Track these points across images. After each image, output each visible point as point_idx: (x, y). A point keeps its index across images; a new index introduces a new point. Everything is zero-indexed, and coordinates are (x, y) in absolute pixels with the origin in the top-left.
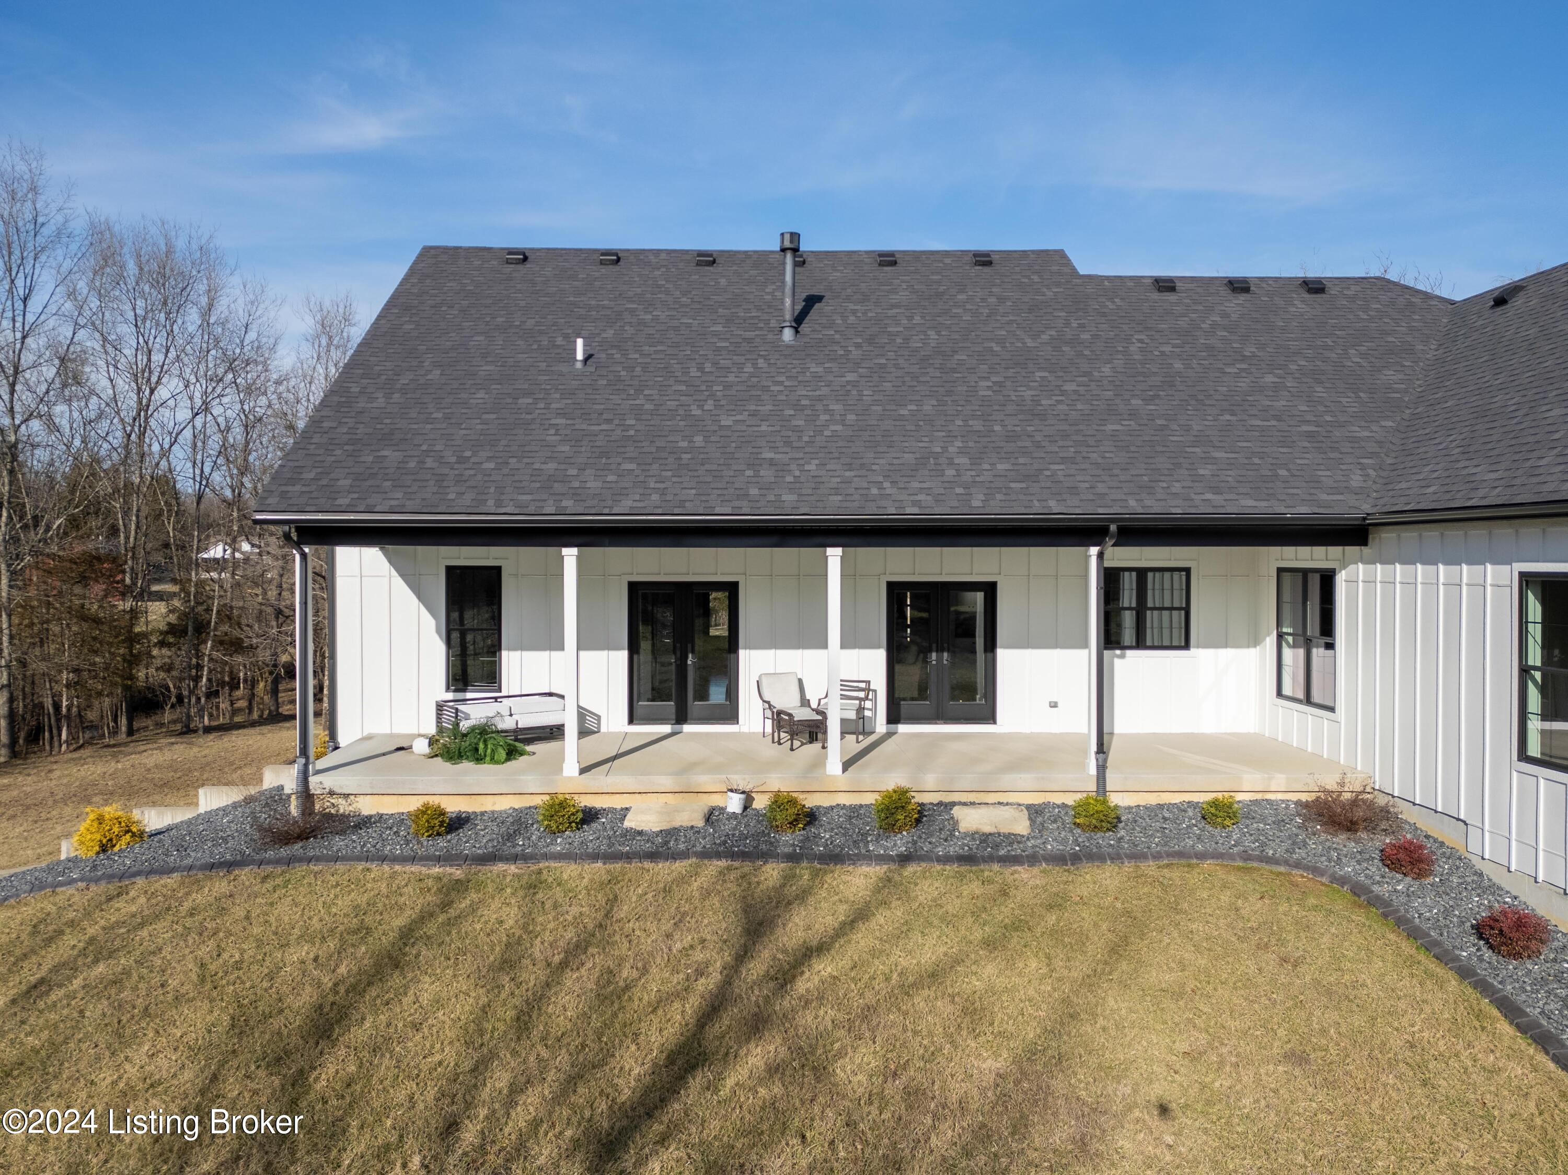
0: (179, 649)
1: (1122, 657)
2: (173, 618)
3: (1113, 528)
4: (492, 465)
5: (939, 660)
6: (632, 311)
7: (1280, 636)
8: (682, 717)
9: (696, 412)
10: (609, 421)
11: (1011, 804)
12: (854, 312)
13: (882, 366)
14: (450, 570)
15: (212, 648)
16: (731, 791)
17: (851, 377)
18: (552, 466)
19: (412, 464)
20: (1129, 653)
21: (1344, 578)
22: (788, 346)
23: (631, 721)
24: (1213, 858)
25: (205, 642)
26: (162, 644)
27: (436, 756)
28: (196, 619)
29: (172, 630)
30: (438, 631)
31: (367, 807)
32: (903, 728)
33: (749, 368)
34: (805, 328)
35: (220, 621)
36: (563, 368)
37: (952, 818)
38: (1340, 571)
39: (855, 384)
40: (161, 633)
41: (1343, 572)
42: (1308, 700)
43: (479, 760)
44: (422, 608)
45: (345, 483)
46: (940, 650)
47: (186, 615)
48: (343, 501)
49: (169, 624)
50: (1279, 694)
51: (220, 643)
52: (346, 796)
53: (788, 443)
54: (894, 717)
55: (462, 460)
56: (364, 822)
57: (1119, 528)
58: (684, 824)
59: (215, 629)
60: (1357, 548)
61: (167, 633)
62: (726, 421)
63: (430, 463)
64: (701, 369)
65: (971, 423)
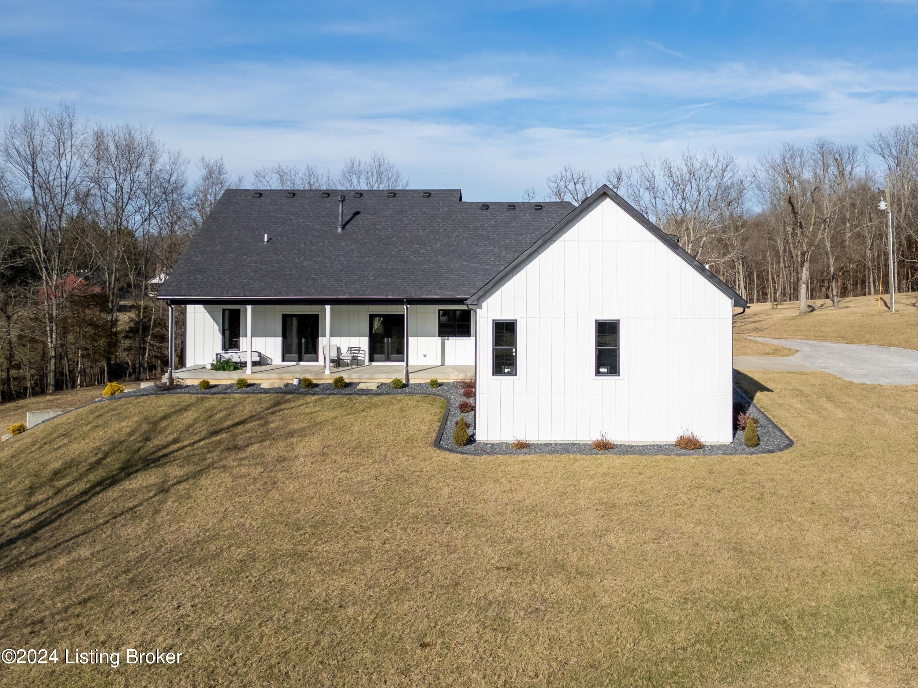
0: (135, 340)
1: (448, 339)
2: (132, 325)
3: (405, 300)
4: (228, 280)
5: (388, 340)
8: (300, 360)
9: (297, 261)
10: (268, 264)
12: (368, 219)
13: (366, 243)
14: (224, 311)
15: (151, 339)
16: (296, 378)
17: (353, 247)
18: (246, 280)
19: (205, 280)
20: (450, 338)
22: (339, 234)
23: (283, 360)
25: (147, 336)
26: (126, 337)
27: (213, 369)
28: (143, 325)
29: (131, 330)
31: (189, 382)
32: (374, 364)
33: (321, 244)
34: (347, 227)
35: (155, 325)
36: (261, 244)
37: (358, 386)
39: (352, 250)
40: (126, 332)
43: (224, 370)
44: (214, 322)
45: (185, 286)
46: (388, 338)
47: (137, 323)
48: (183, 292)
49: (130, 327)
51: (154, 337)
52: (183, 379)
53: (321, 272)
54: (371, 360)
55: (220, 278)
56: (187, 386)
58: (277, 387)
59: (153, 329)
61: (128, 332)
62: (305, 264)
63: (210, 280)
64: (305, 244)
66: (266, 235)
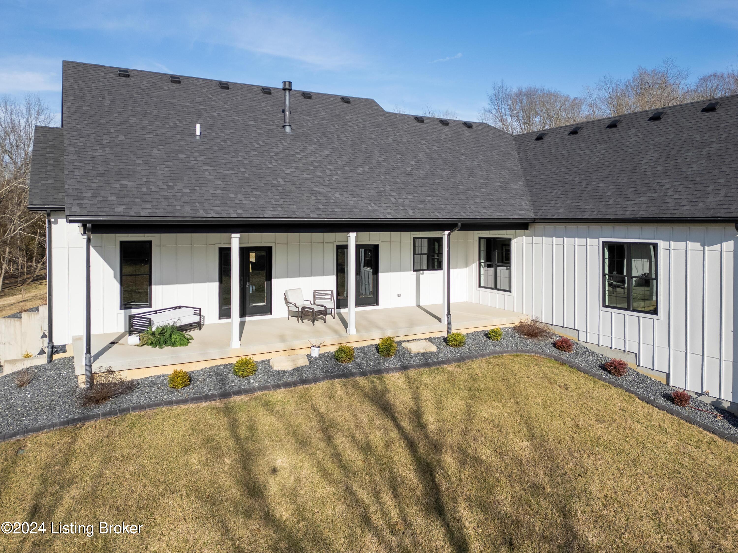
1: (423, 274)
3: (459, 224)
6: (206, 110)
7: (480, 263)
8: (244, 314)
9: (270, 166)
11: (422, 339)
14: (122, 243)
16: (313, 346)
20: (425, 272)
21: (515, 241)
22: (291, 135)
23: (220, 317)
24: (505, 353)
27: (144, 345)
30: (115, 277)
32: (342, 310)
36: (190, 138)
37: (404, 348)
38: (514, 239)
41: (515, 239)
42: (495, 288)
43: (174, 344)
44: (105, 263)
50: (480, 286)
52: (114, 372)
53: (321, 184)
54: (338, 306)
57: (461, 224)
58: (302, 365)
60: (523, 231)
62: (287, 171)
64: (258, 143)
65: (387, 177)
66: (198, 126)
